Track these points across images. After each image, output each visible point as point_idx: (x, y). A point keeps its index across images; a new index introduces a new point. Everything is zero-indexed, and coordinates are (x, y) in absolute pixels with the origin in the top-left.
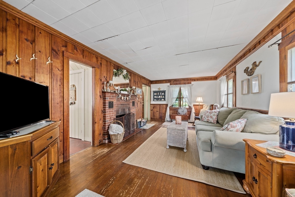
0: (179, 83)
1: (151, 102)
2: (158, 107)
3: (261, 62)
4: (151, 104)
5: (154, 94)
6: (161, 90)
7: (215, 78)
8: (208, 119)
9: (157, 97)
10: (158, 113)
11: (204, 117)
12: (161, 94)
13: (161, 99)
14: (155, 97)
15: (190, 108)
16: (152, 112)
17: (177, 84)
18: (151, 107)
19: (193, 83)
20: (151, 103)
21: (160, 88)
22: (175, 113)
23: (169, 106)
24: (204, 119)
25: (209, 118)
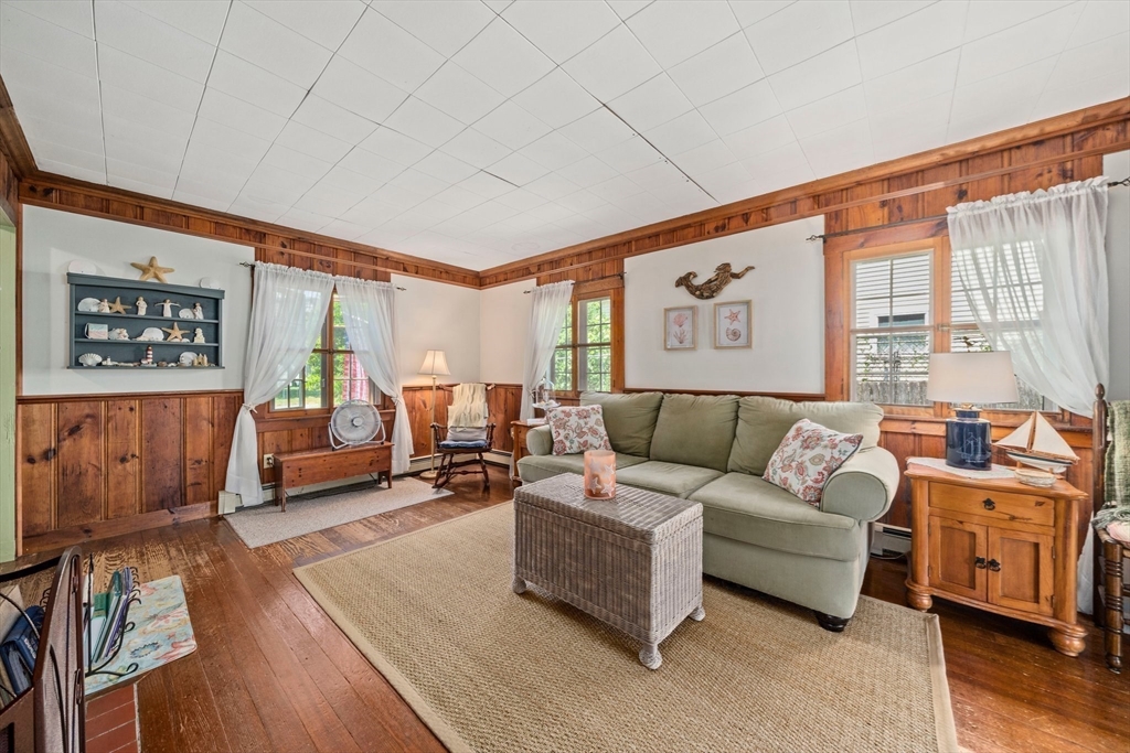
0: (321, 262)
1: (26, 378)
2: (135, 418)
3: (753, 268)
4: (21, 401)
5: (75, 300)
6: (169, 279)
7: (479, 280)
8: (582, 441)
9: (122, 335)
10: (132, 466)
11: (566, 438)
12: (168, 313)
13: (168, 356)
14: (98, 332)
15: (386, 404)
16: (48, 471)
17: (311, 268)
18: (26, 425)
19: (397, 278)
20: (27, 392)
21: (160, 263)
22: (296, 444)
23: (252, 400)
24: (568, 444)
25: (585, 438)
